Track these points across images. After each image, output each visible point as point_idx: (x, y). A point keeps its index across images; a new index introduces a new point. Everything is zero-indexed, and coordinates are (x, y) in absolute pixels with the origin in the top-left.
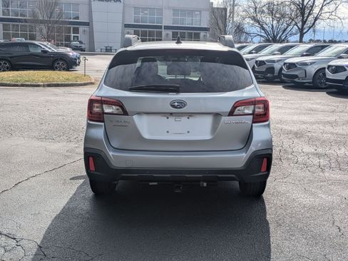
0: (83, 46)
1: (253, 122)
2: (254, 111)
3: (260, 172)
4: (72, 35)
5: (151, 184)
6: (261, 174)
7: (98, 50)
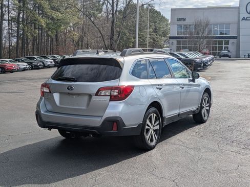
0: (229, 54)
1: (110, 100)
2: (111, 94)
3: (112, 130)
4: (224, 46)
5: (67, 132)
6: (112, 131)
7: (242, 57)
